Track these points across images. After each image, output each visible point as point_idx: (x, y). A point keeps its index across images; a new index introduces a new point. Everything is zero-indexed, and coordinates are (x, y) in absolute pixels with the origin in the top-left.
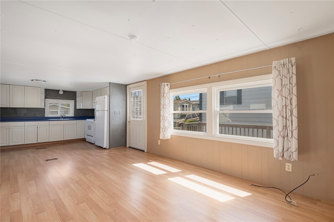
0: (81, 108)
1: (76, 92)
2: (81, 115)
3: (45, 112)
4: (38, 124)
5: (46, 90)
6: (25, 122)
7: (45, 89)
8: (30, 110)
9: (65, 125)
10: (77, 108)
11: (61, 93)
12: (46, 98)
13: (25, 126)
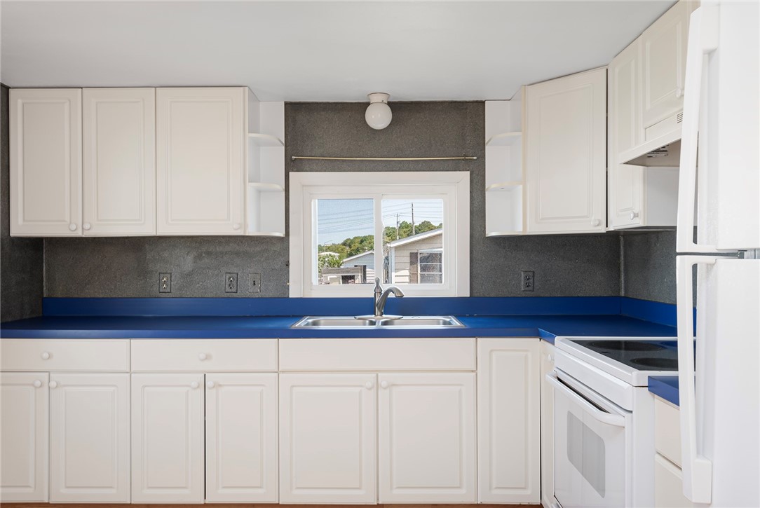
0: (519, 230)
1: (483, 103)
2: (519, 288)
3: (288, 265)
4: (208, 357)
5: (295, 110)
6: (137, 343)
7: (286, 104)
8: (209, 253)
9: (384, 379)
10: (491, 233)
11: (378, 118)
12: (293, 164)
13: (130, 372)
